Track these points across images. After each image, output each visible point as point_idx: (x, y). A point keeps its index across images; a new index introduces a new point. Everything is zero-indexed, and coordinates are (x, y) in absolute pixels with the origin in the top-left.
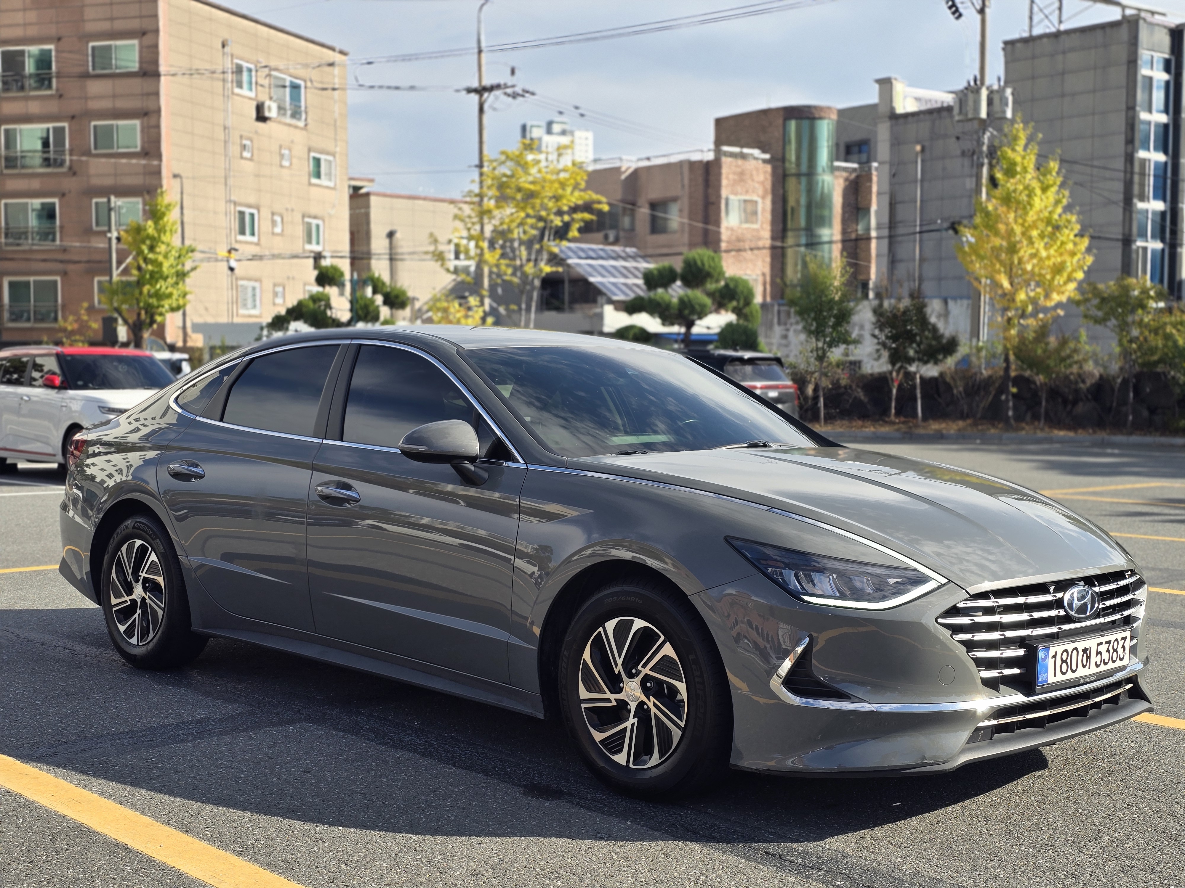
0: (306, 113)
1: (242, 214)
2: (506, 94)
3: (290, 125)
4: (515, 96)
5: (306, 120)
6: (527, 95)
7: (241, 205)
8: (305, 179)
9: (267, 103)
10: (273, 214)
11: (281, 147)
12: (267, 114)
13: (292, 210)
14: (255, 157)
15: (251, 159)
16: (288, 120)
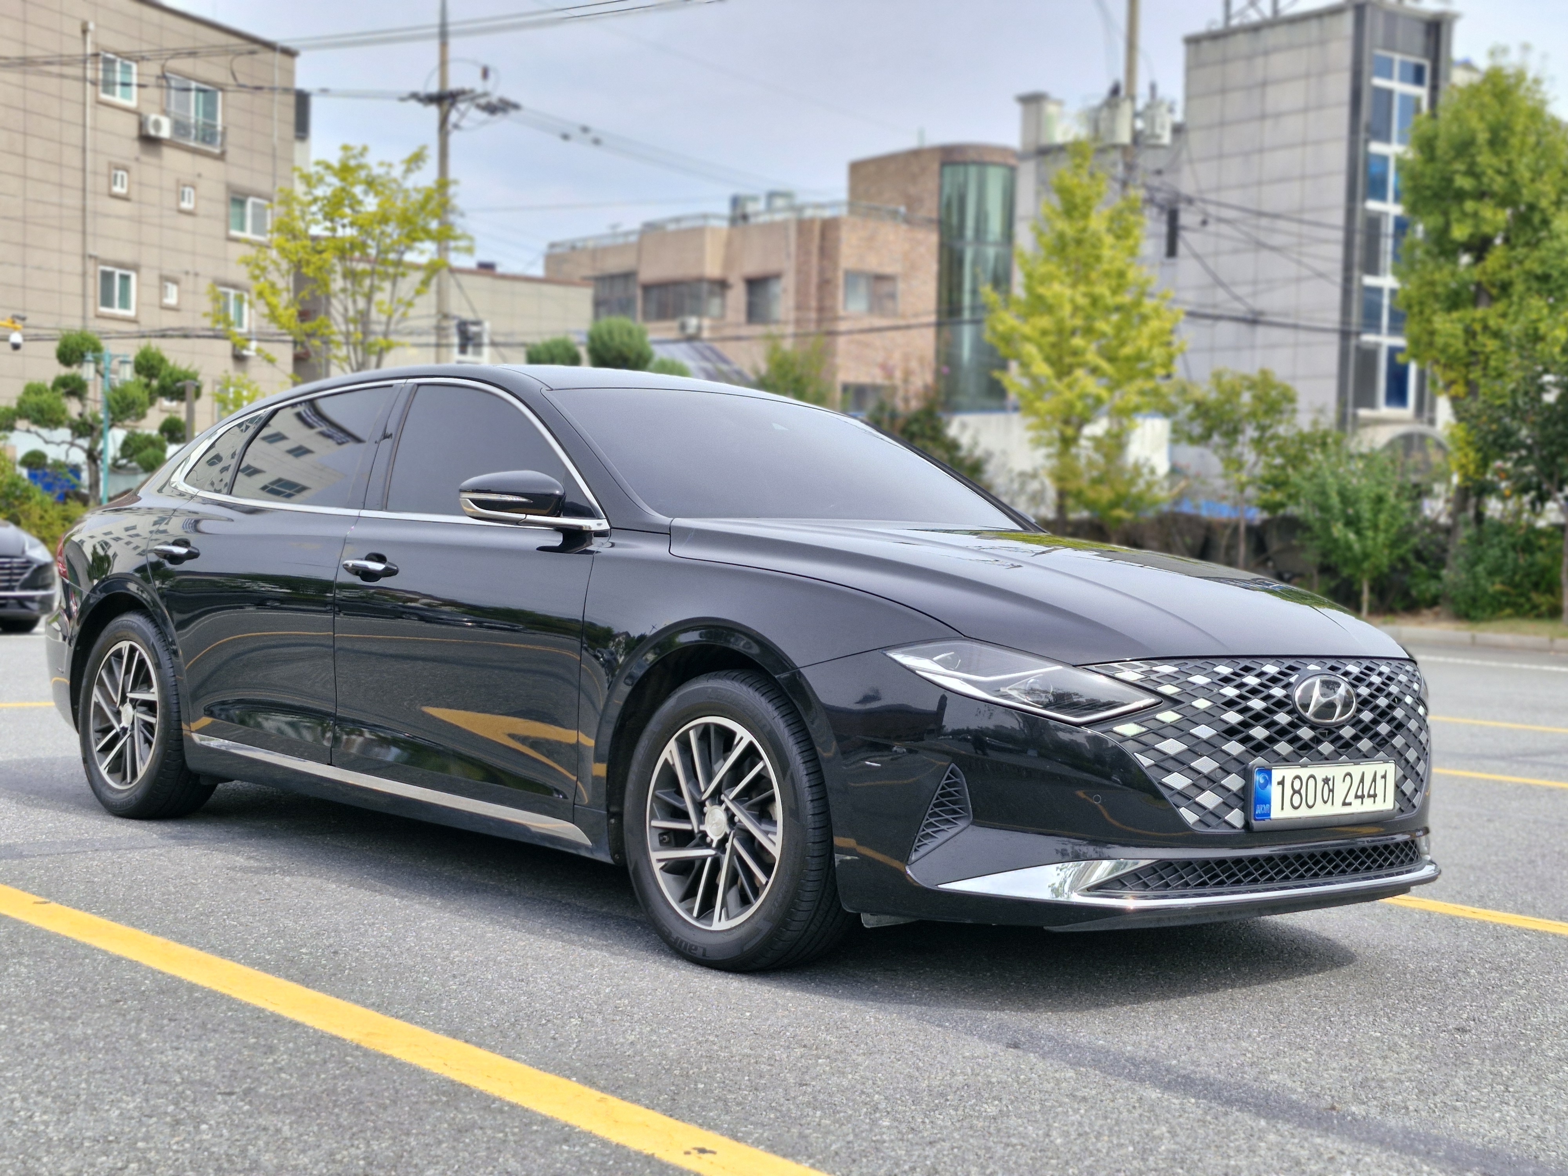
0: (224, 134)
1: (107, 277)
2: (478, 106)
3: (194, 151)
4: (491, 110)
6: (508, 108)
7: (105, 263)
8: (218, 229)
9: (153, 117)
10: (165, 279)
11: (178, 181)
12: (152, 132)
13: (196, 275)
14: (134, 196)
15: (125, 198)
16: (192, 144)
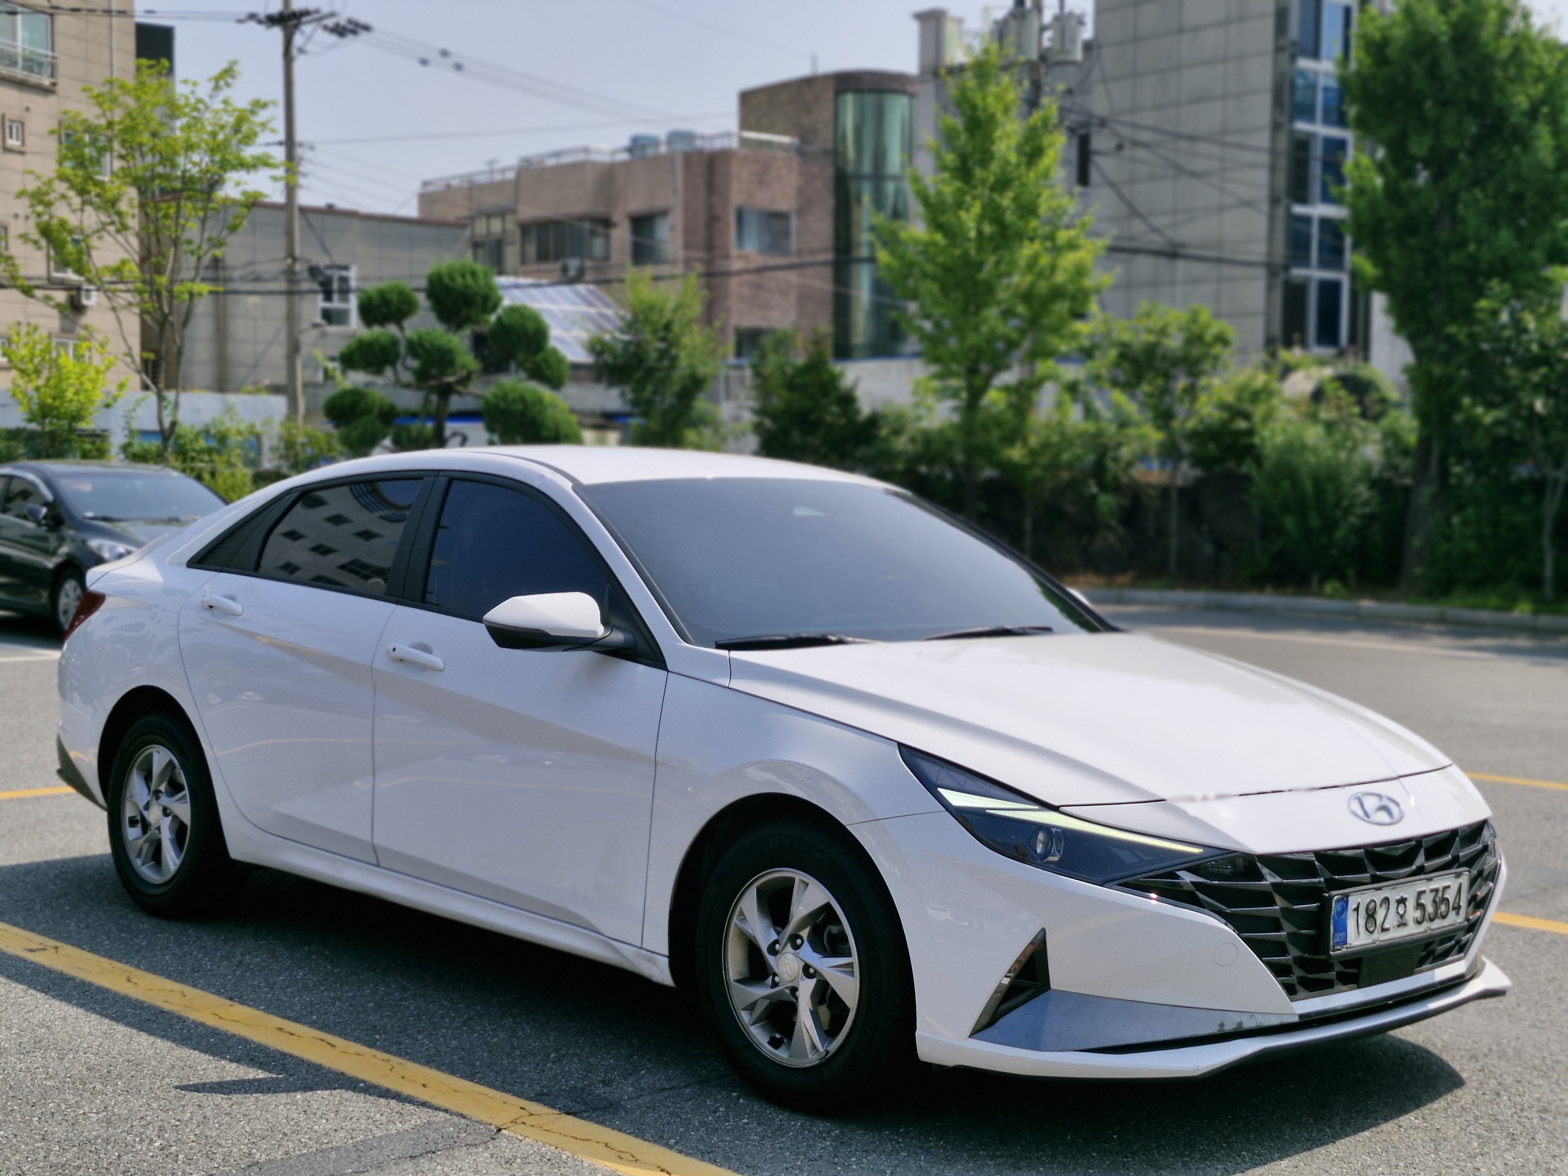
5: (51, 75)
6: (358, 29)
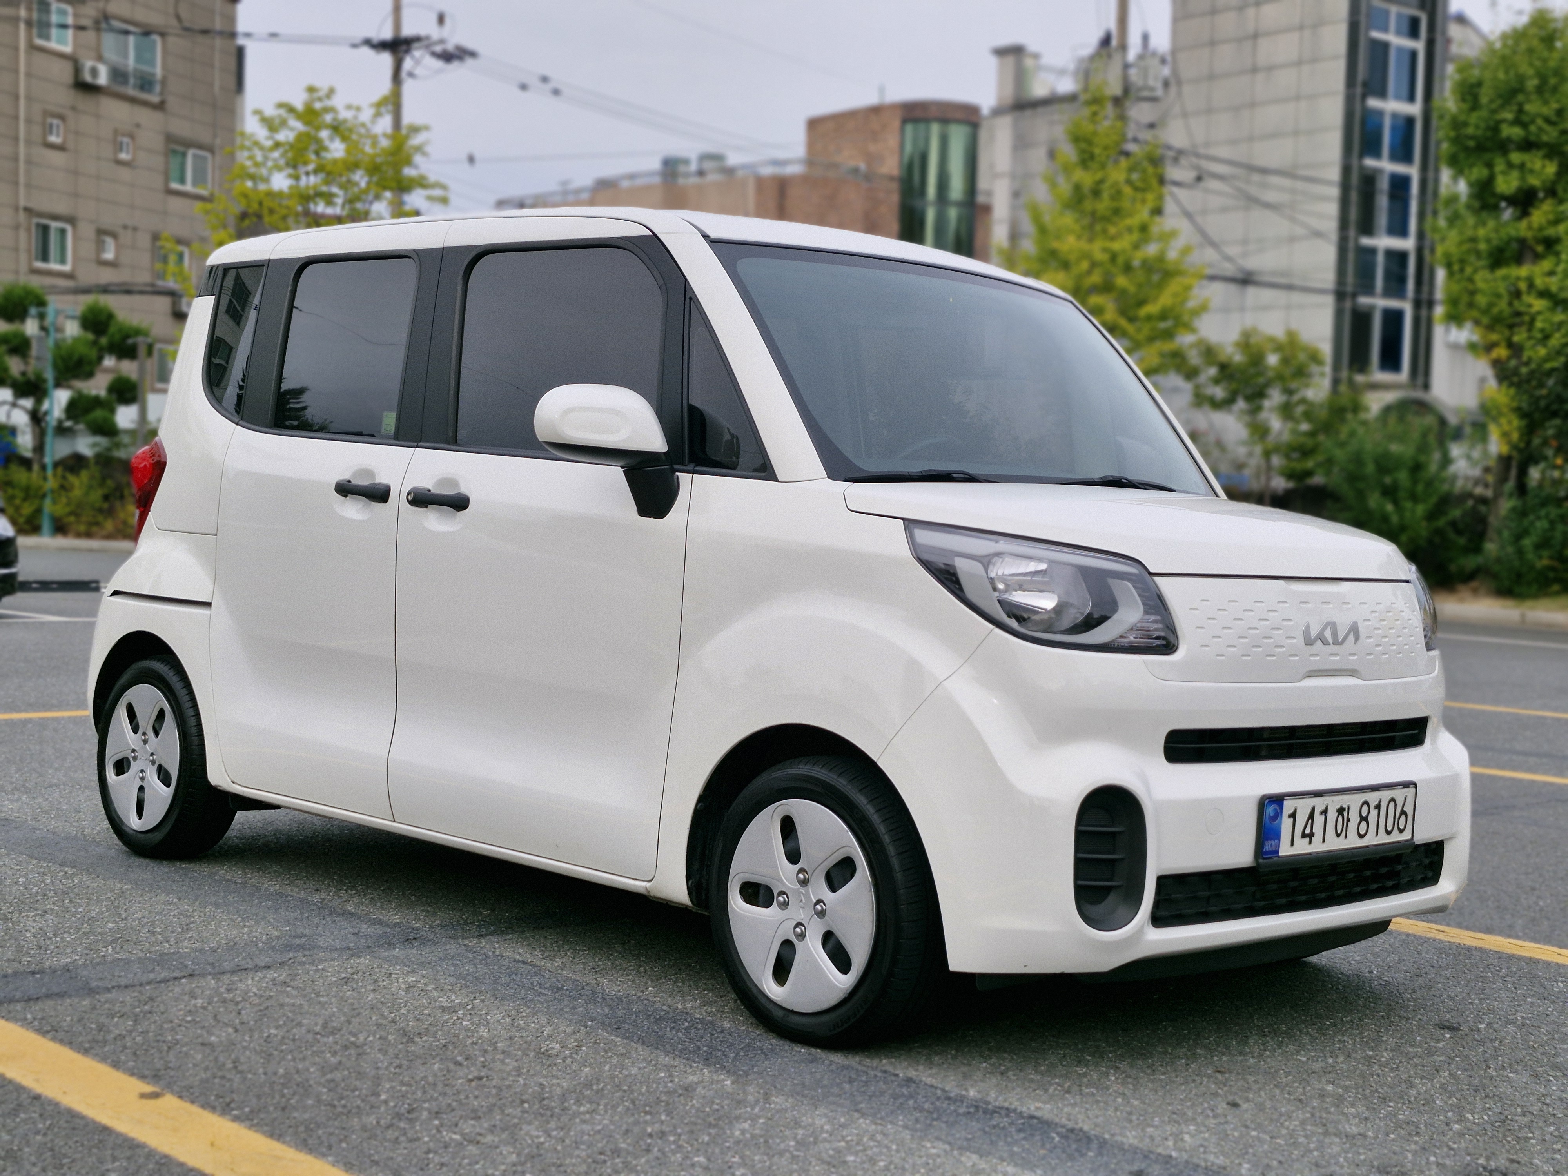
0: (164, 82)
1: (43, 231)
2: (434, 55)
3: (133, 100)
4: (447, 57)
5: (161, 93)
6: (465, 56)
7: (40, 215)
8: (158, 181)
10: (102, 232)
11: (116, 132)
13: (135, 229)
14: (70, 145)
15: (61, 148)
16: (131, 91)
